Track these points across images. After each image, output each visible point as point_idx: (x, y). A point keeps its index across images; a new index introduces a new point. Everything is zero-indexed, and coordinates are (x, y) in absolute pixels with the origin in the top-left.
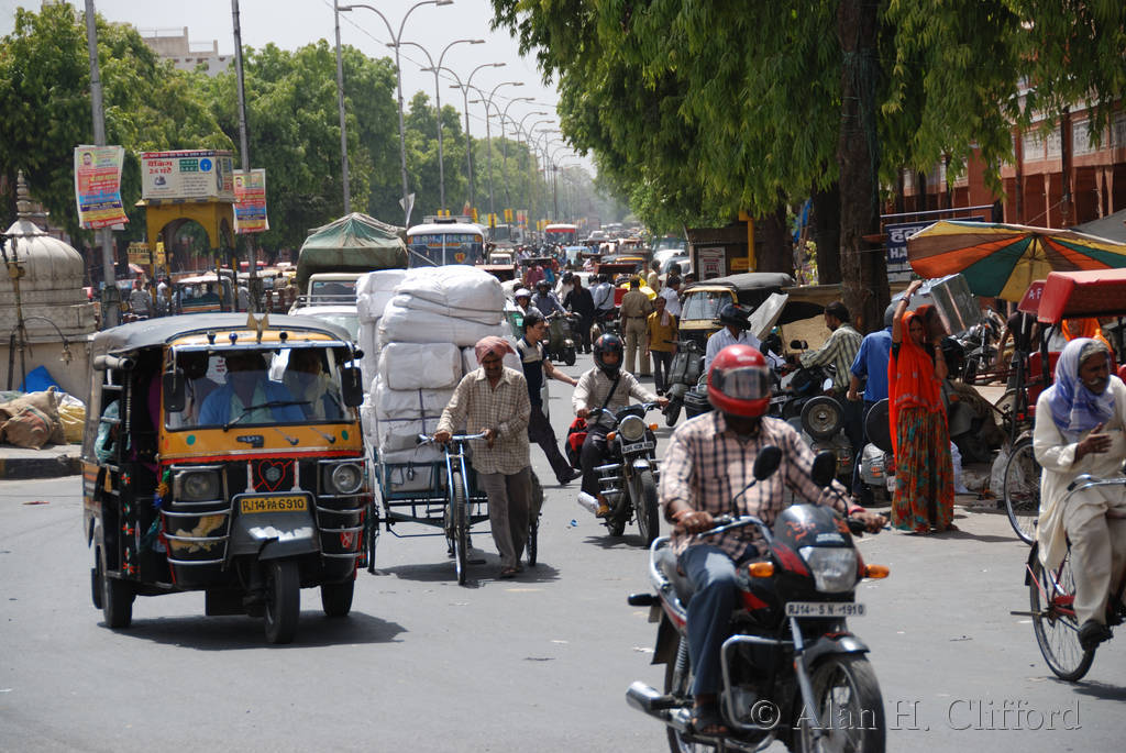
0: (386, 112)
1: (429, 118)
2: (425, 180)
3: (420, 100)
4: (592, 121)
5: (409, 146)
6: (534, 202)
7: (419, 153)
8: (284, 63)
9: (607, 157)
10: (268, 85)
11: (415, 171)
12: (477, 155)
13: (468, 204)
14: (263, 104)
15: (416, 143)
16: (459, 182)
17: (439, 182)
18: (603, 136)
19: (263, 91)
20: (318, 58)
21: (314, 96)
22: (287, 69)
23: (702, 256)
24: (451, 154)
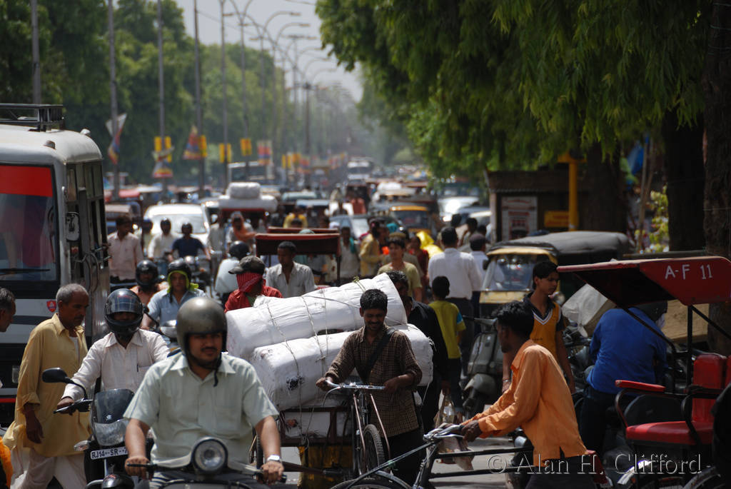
1: (143, 15)
2: (136, 96)
4: (363, 25)
5: (117, 51)
6: (279, 131)
7: (128, 61)
9: (380, 74)
11: (123, 84)
12: (204, 67)
13: (195, 131)
15: (125, 47)
16: (180, 101)
17: (156, 100)
18: (378, 45)
23: (507, 208)
24: (172, 63)
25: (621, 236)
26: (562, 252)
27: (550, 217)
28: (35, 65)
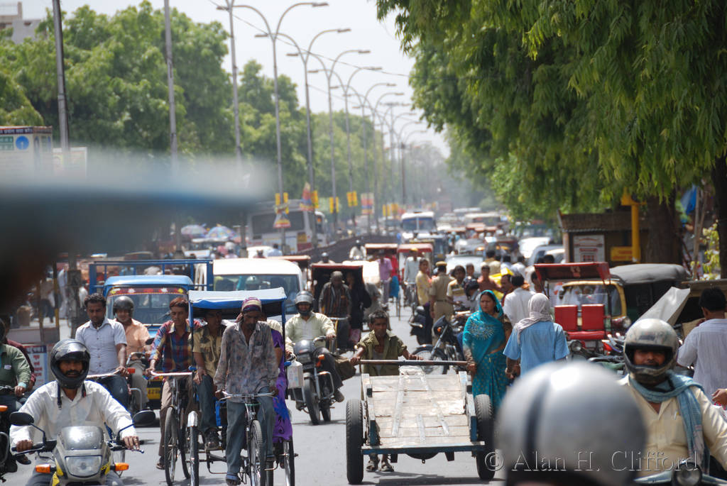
0: (214, 83)
1: (261, 89)
3: (253, 68)
4: (451, 93)
5: (241, 122)
6: (379, 185)
7: (250, 129)
8: (100, 29)
10: (82, 53)
12: (315, 133)
13: (308, 187)
14: (76, 74)
15: (247, 117)
16: (295, 162)
18: (463, 110)
19: (77, 60)
20: (140, 22)
21: (134, 65)
22: (103, 35)
23: (578, 245)
24: (287, 129)
25: (679, 267)
26: (627, 282)
27: (615, 252)
28: (173, 135)
